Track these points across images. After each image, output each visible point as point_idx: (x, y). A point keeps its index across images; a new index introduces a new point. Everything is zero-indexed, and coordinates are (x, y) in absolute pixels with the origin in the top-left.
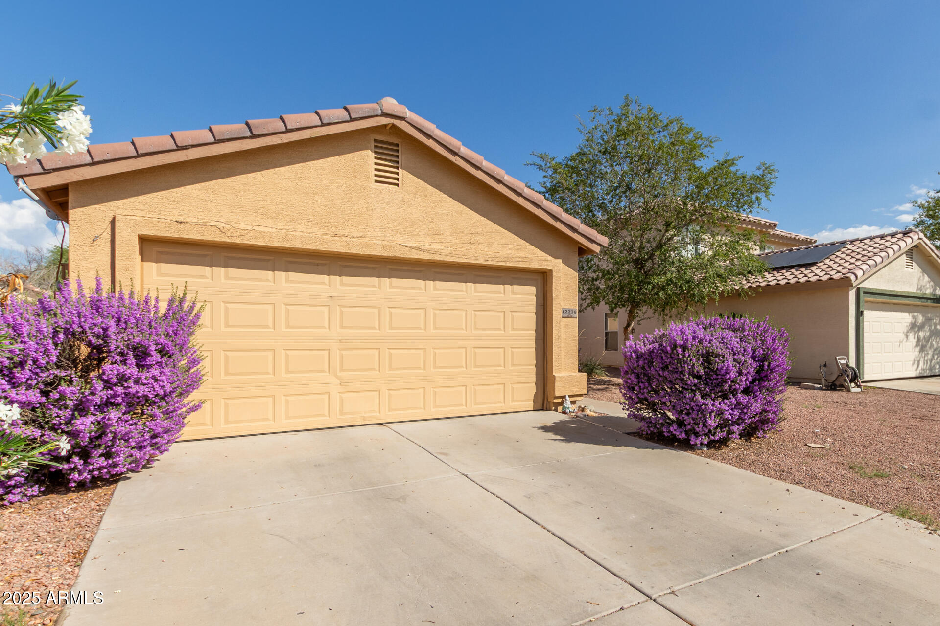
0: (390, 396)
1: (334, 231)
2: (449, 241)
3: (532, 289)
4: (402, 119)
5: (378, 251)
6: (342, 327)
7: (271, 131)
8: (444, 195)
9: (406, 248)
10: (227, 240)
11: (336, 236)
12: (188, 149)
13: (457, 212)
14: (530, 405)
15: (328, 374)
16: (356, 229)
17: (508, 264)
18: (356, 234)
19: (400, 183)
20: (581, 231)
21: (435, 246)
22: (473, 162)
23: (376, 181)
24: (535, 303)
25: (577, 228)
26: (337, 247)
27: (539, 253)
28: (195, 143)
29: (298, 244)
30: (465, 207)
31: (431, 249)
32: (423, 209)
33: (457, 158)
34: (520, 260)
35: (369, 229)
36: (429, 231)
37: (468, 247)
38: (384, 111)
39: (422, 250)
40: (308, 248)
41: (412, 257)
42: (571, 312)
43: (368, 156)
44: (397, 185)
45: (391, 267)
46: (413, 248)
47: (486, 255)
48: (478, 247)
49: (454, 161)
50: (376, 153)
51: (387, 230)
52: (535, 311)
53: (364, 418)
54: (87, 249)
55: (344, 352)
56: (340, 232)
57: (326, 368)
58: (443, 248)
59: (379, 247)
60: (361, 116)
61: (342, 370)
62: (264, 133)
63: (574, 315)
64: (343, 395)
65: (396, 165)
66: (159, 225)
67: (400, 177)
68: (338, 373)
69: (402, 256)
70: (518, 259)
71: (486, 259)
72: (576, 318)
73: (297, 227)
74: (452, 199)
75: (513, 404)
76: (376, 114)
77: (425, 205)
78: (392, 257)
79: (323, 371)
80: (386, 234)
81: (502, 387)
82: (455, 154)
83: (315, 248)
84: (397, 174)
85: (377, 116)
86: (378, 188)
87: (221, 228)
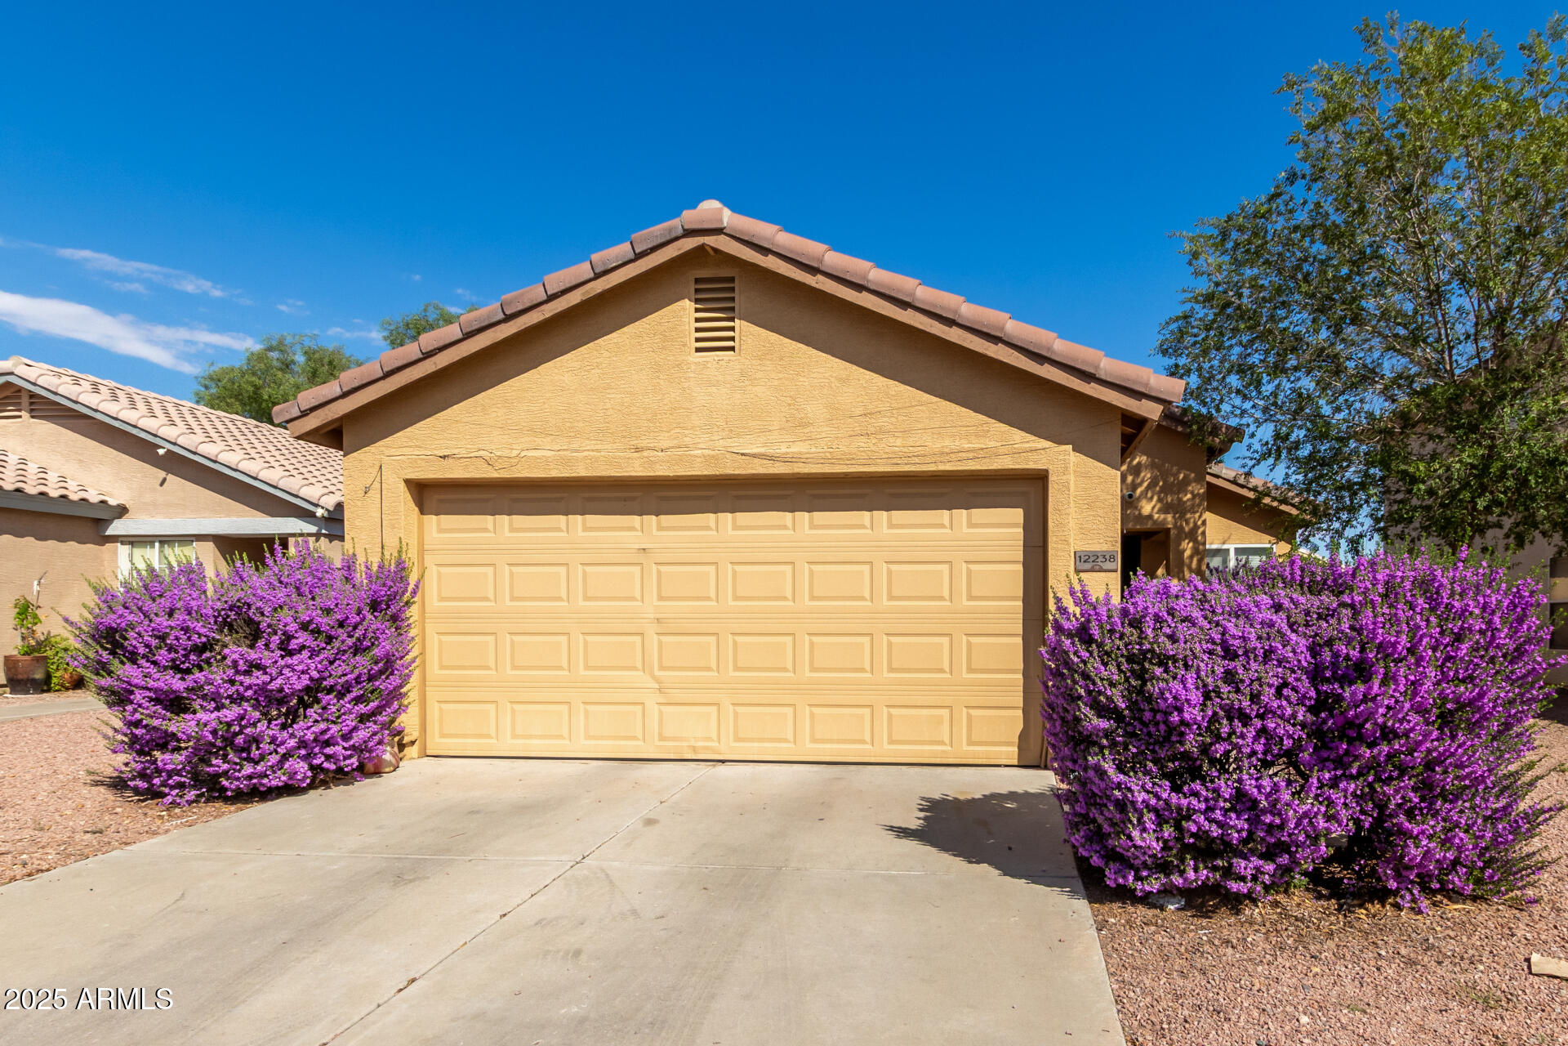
0: (736, 714)
1: (632, 443)
2: (824, 435)
3: (1017, 515)
4: (719, 231)
5: (698, 469)
6: (661, 598)
7: (528, 305)
8: (815, 351)
9: (743, 457)
10: (496, 475)
11: (638, 450)
12: (436, 354)
13: (839, 379)
14: (1011, 753)
15: (642, 673)
16: (667, 435)
17: (941, 467)
18: (665, 444)
19: (736, 344)
20: (1103, 377)
21: (796, 449)
22: (848, 277)
23: (698, 350)
24: (1022, 543)
25: (1092, 371)
26: (636, 468)
27: (1018, 437)
28: (441, 344)
29: (582, 471)
30: (855, 367)
31: (787, 453)
32: (776, 383)
33: (820, 277)
34: (971, 455)
35: (687, 432)
36: (787, 421)
37: (862, 442)
38: (686, 227)
39: (772, 458)
40: (595, 474)
41: (754, 472)
42: (1101, 559)
43: (684, 309)
44: (732, 349)
45: (735, 493)
46: (754, 456)
47: (894, 452)
48: (882, 439)
49: (814, 285)
50: (697, 301)
51: (716, 429)
52: (1022, 559)
53: (695, 749)
54: (359, 503)
55: (664, 639)
56: (644, 443)
57: (639, 665)
58: (814, 450)
59: (699, 460)
60: (650, 246)
61: (662, 668)
62: (519, 309)
63: (1108, 565)
64: (663, 708)
65: (730, 315)
66: (423, 464)
67: (736, 334)
68: (657, 673)
69: (736, 472)
70: (964, 455)
71: (895, 461)
72: (1116, 571)
73: (584, 445)
74: (829, 357)
75: (971, 748)
76: (674, 235)
77: (781, 376)
78: (721, 475)
79: (635, 668)
80: (713, 438)
81: (945, 712)
82: (813, 270)
83: (604, 474)
84: (732, 329)
85: (677, 239)
86: (700, 360)
87: (488, 458)
